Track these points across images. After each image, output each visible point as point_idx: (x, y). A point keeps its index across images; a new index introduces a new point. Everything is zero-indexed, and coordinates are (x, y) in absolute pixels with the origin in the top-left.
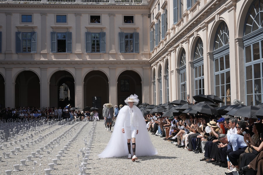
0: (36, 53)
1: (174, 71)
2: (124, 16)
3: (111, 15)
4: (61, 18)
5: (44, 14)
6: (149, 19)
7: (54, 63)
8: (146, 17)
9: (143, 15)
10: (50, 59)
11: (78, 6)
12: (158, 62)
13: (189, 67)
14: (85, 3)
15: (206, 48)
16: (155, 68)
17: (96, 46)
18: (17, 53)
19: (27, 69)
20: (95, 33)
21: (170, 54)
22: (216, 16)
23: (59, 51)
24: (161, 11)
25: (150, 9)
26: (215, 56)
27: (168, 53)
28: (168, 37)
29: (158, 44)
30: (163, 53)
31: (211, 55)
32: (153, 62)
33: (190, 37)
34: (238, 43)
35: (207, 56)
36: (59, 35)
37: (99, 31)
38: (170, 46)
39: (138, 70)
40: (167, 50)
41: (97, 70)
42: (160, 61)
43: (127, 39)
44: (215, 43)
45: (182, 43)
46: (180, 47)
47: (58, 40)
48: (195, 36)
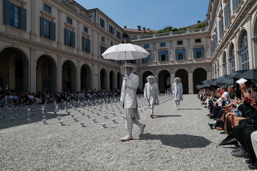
0: (152, 62)
1: (221, 66)
2: (196, 40)
3: (188, 40)
4: (163, 44)
5: (154, 43)
6: (210, 39)
7: (160, 67)
8: (208, 38)
9: (206, 37)
10: (158, 65)
11: (171, 37)
12: (215, 62)
13: (228, 62)
14: (174, 35)
15: (236, 49)
16: (214, 65)
17: (181, 56)
18: (143, 63)
19: (148, 71)
20: (180, 50)
21: (219, 56)
22: (240, 27)
23: (162, 60)
24: (215, 33)
25: (210, 34)
26: (242, 53)
27: (218, 56)
28: (218, 47)
29: (214, 52)
30: (216, 56)
31: (239, 53)
32: (212, 62)
33: (228, 44)
34: (253, 41)
35: (237, 53)
36: (162, 53)
37: (182, 49)
38: (219, 52)
39: (204, 67)
40: (217, 54)
41: (182, 69)
42: (215, 61)
43: (197, 52)
44: (242, 45)
45: (224, 49)
46: (224, 51)
47: (162, 55)
48: (230, 43)
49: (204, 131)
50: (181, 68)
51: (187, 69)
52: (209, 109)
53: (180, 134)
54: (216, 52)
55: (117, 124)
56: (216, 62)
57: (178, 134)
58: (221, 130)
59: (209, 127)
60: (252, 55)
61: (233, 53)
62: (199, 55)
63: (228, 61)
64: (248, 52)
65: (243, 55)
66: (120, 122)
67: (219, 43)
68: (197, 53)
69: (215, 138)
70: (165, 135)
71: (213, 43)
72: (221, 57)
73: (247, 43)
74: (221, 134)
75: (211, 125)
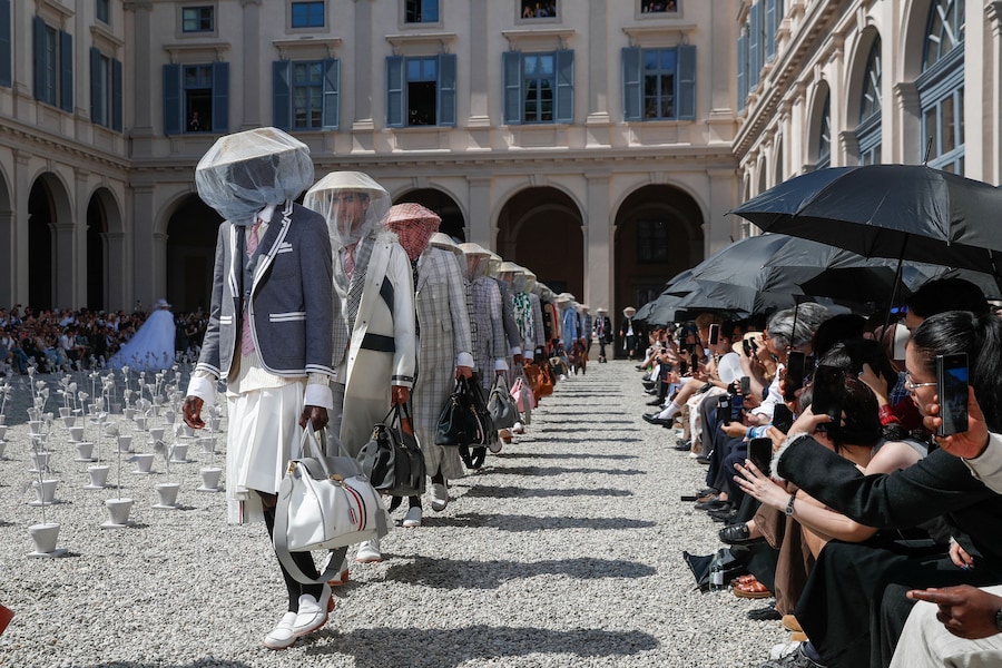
0: (339, 131)
7: (397, 162)
10: (383, 151)
12: (757, 152)
13: (840, 153)
15: (892, 69)
16: (751, 170)
17: (539, 101)
20: (538, 55)
21: (787, 112)
23: (413, 121)
26: (927, 98)
27: (783, 112)
28: (782, 48)
29: (759, 80)
30: (771, 111)
31: (910, 94)
32: (744, 149)
33: (844, 34)
34: (995, 23)
35: (895, 97)
36: (414, 66)
37: (550, 46)
38: (787, 81)
39: (693, 183)
40: (778, 97)
41: (545, 184)
42: (764, 143)
43: (651, 73)
44: (928, 43)
45: (822, 62)
46: (817, 79)
47: (410, 84)
48: (861, 25)
49: (652, 603)
50: (540, 181)
51: (575, 188)
52: (701, 460)
53: (496, 623)
54: (767, 84)
55: (70, 560)
56: (767, 152)
57: (485, 622)
58: (758, 595)
59: (688, 578)
60: (987, 116)
61: (875, 97)
62: (659, 98)
63: (840, 148)
64: (962, 91)
65: (932, 112)
66: (89, 550)
67: (794, 26)
68: (650, 84)
69: (714, 649)
70: (395, 633)
71: (753, 18)
72: (800, 115)
73: (961, 36)
74: (752, 623)
75: (699, 566)
